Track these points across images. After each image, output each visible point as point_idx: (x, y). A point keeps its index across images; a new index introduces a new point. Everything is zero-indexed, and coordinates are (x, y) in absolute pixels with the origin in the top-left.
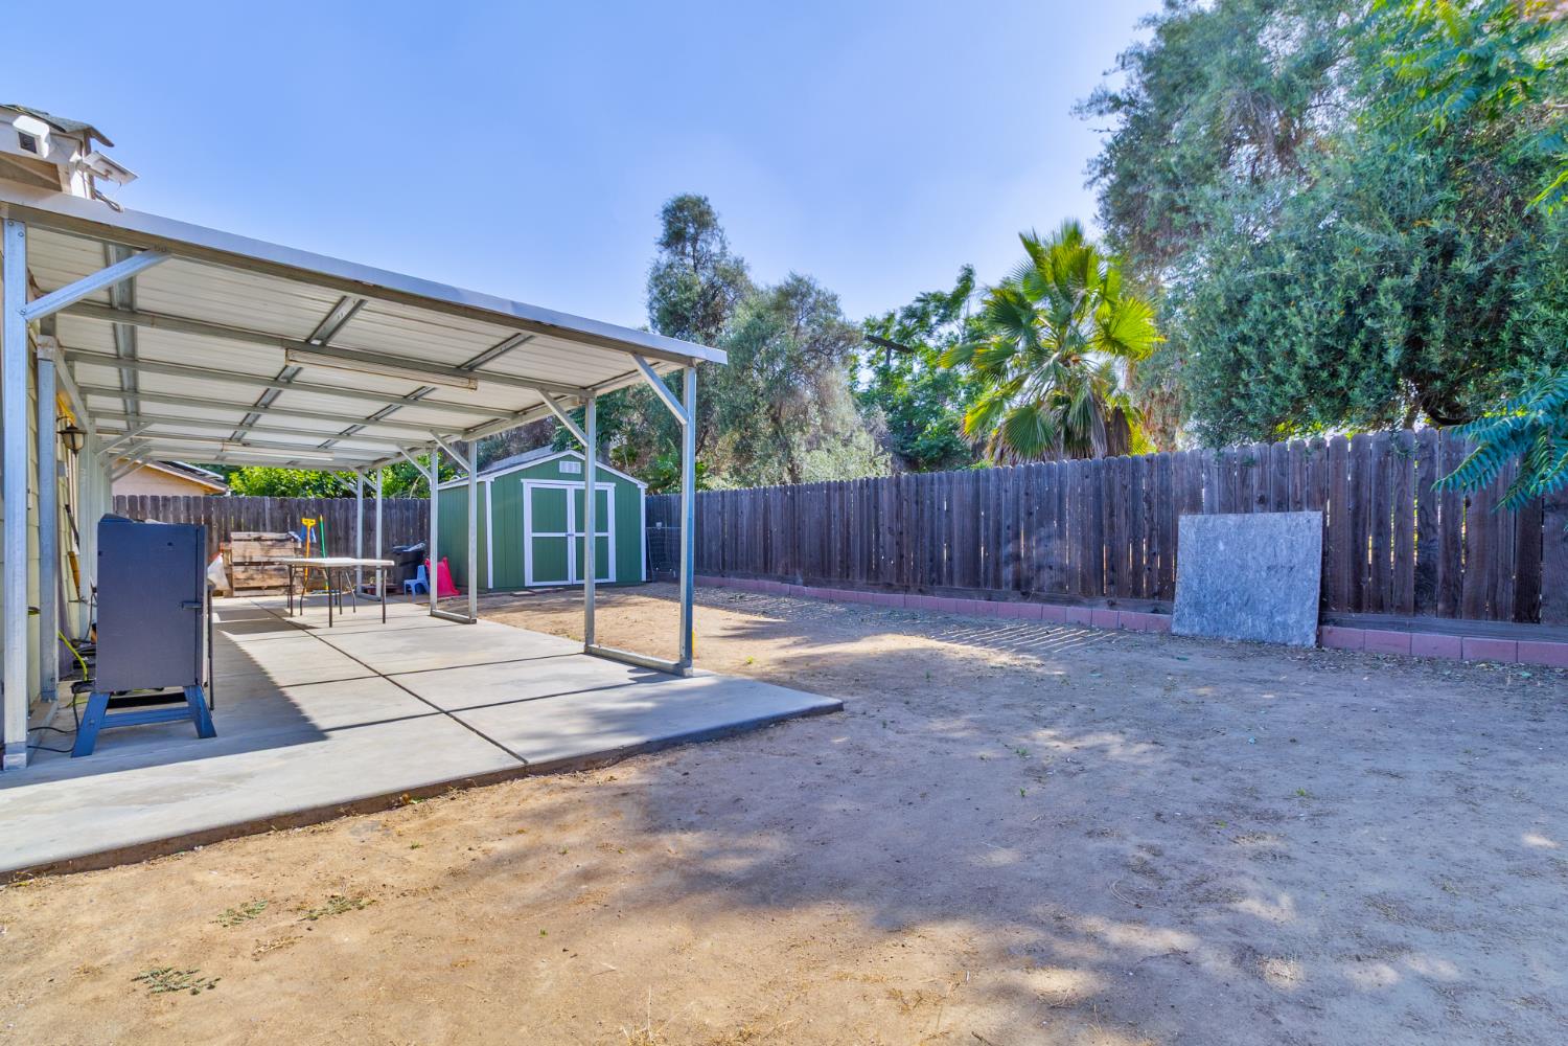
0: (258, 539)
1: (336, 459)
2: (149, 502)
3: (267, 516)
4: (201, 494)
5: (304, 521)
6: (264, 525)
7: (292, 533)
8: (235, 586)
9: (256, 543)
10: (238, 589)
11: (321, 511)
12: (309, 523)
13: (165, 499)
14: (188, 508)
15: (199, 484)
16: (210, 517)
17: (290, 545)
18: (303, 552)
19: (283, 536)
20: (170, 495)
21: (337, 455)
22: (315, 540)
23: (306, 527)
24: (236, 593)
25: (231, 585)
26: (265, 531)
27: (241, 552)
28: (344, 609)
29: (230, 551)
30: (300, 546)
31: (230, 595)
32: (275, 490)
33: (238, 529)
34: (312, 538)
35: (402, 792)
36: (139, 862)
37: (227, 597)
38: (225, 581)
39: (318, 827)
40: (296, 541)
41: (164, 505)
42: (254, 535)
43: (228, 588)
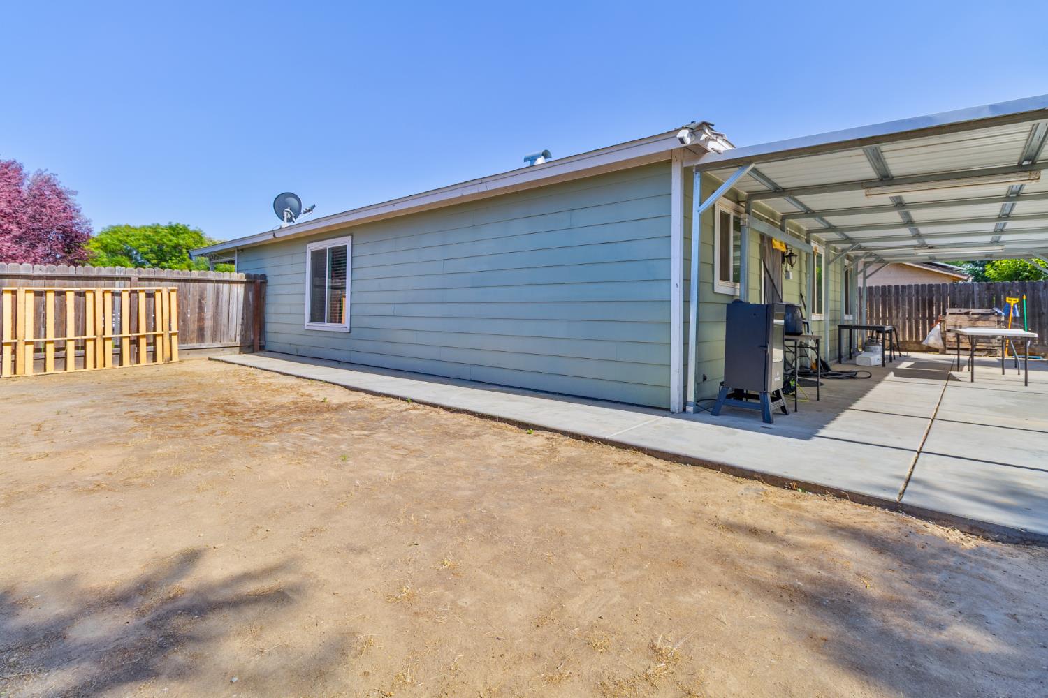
0: (967, 314)
1: (1006, 250)
2: (893, 289)
3: (976, 296)
4: (948, 282)
5: (1008, 300)
6: (973, 303)
7: (996, 309)
8: (947, 346)
9: (965, 317)
10: (949, 349)
11: (1024, 291)
12: (1013, 301)
13: (903, 287)
14: (917, 292)
15: (948, 276)
16: (932, 298)
17: (993, 318)
18: (1006, 325)
19: (988, 311)
20: (906, 285)
21: (1007, 247)
22: (1018, 315)
23: (1009, 304)
24: (948, 352)
25: (945, 345)
26: (974, 307)
27: (953, 322)
28: (1006, 370)
29: (944, 322)
30: (1003, 319)
31: (944, 353)
32: (1020, 275)
33: (953, 306)
34: (1014, 313)
35: (793, 481)
36: (668, 461)
37: (942, 353)
38: (941, 342)
39: (737, 478)
40: (999, 315)
41: (902, 291)
42: (964, 310)
43: (942, 347)
